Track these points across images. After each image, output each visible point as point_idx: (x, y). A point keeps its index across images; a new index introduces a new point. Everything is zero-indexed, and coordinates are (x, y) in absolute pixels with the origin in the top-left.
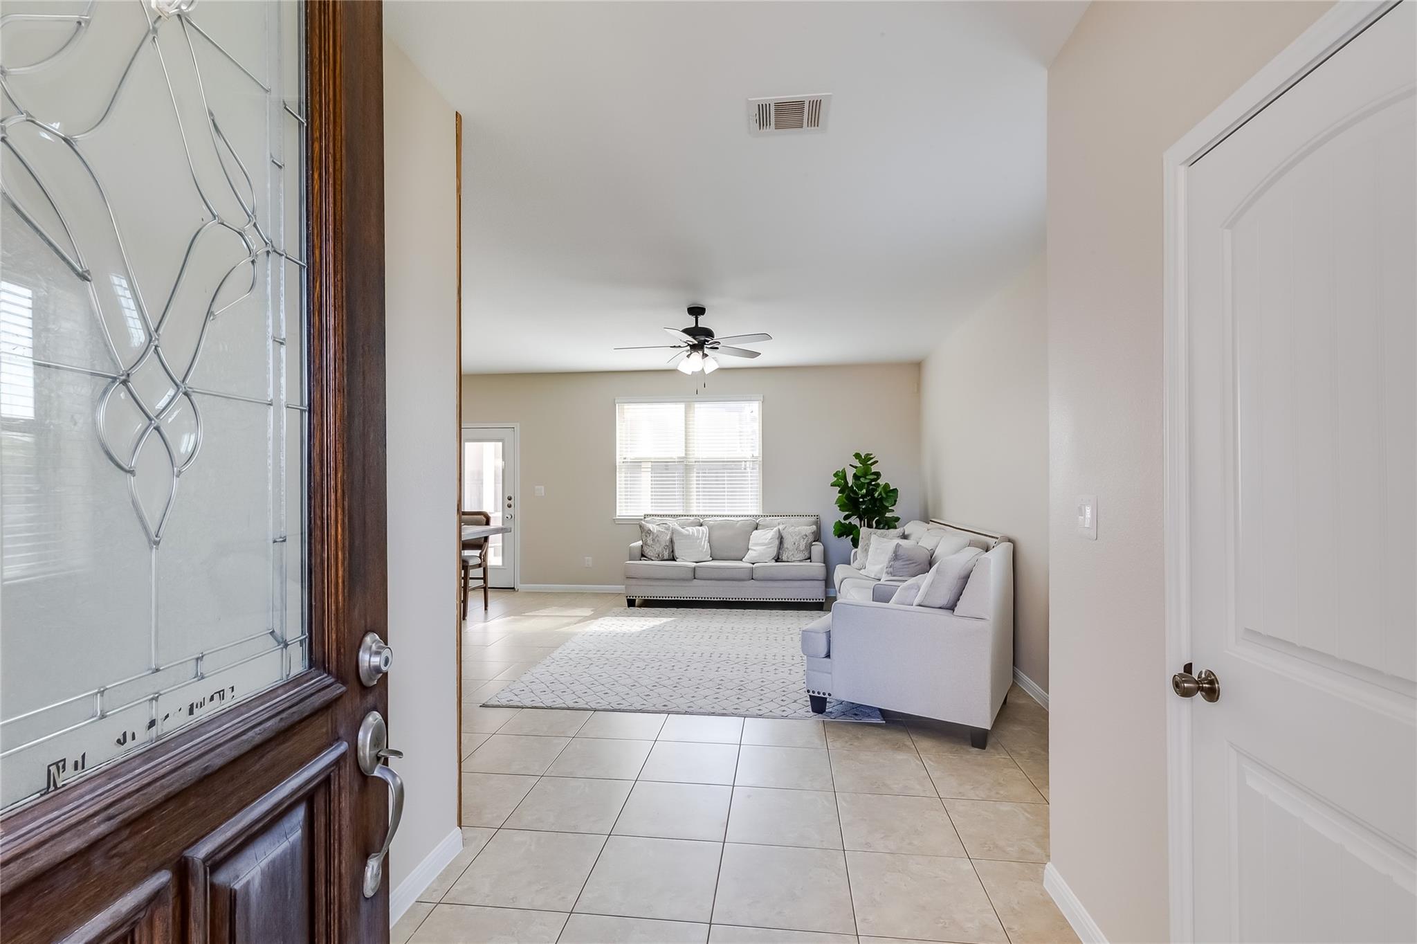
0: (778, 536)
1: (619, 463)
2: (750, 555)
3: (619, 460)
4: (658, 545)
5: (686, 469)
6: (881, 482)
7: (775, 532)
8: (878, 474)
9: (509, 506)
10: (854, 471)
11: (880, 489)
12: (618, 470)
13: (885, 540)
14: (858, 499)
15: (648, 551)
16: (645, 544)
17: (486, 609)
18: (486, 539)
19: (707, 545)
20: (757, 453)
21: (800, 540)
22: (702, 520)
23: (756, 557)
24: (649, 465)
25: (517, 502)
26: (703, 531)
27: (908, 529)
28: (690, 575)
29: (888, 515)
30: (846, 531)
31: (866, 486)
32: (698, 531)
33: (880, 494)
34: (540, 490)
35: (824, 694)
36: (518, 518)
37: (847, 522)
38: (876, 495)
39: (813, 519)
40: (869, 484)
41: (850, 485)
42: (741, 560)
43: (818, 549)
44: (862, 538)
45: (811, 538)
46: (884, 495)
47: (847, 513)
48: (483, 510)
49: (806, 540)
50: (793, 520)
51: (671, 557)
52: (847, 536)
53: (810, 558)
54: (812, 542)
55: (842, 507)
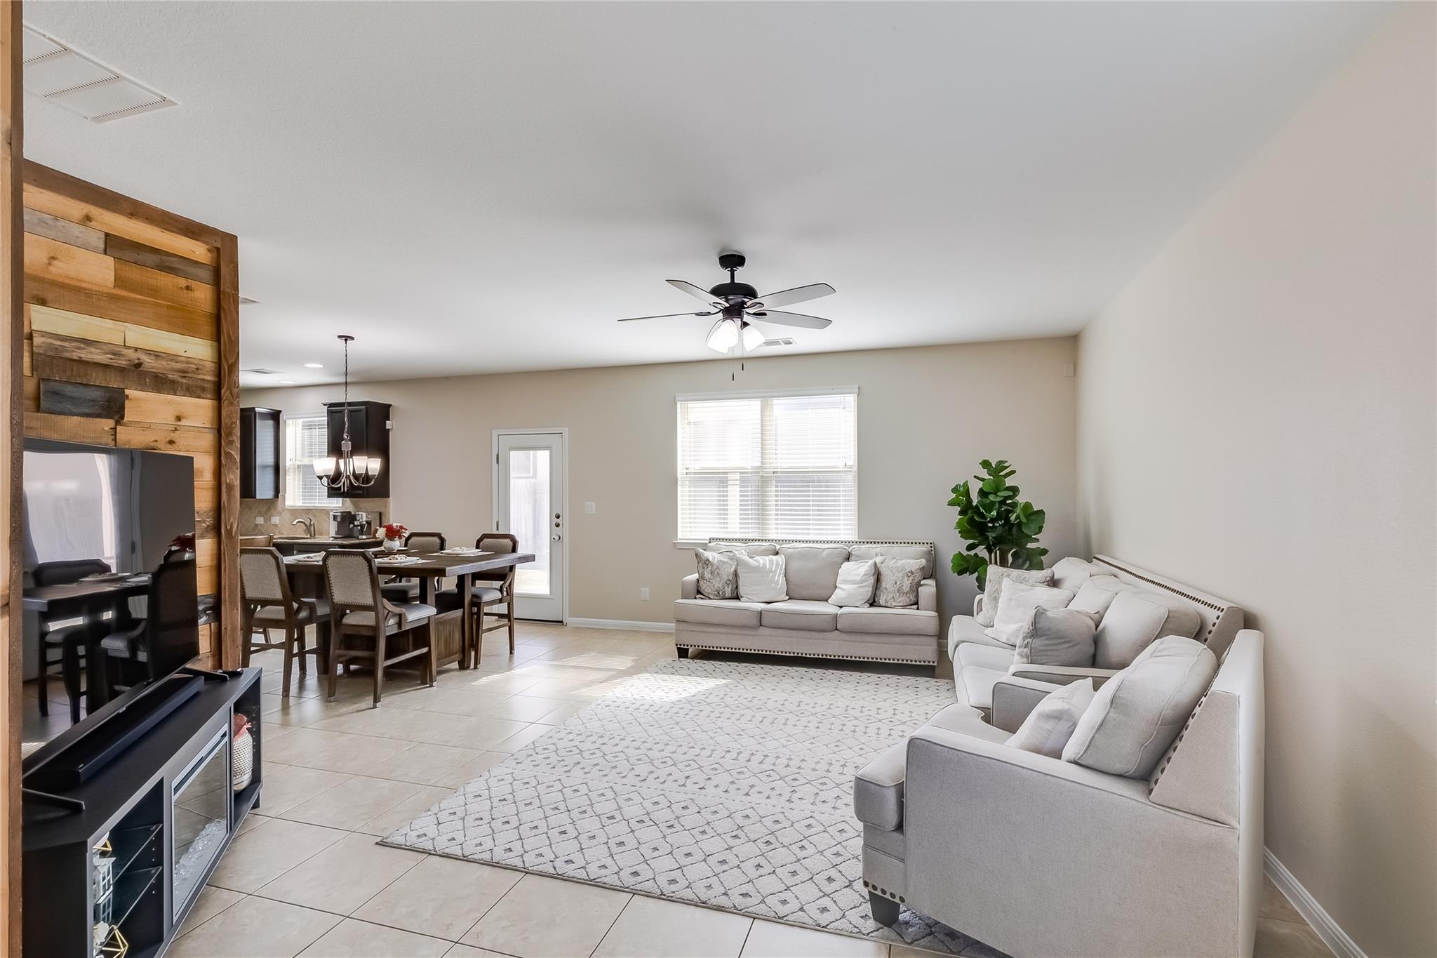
0: (873, 571)
1: (682, 474)
2: (838, 595)
3: (680, 471)
4: (718, 579)
5: (763, 482)
6: (1021, 499)
7: (870, 566)
8: (1015, 490)
9: (558, 525)
10: (980, 484)
11: (1018, 510)
12: (679, 483)
13: (1024, 586)
14: (985, 524)
15: (705, 587)
16: (702, 577)
17: (511, 653)
18: (512, 568)
19: (782, 580)
20: (852, 460)
21: (903, 577)
22: (778, 547)
23: (845, 598)
24: (738, 476)
25: (565, 520)
26: (778, 564)
27: (1060, 570)
28: (755, 621)
29: (1030, 546)
30: (969, 565)
31: (997, 506)
32: (771, 562)
33: (1018, 517)
34: (591, 506)
35: (893, 895)
36: (566, 539)
37: (972, 553)
38: (1013, 517)
39: (925, 548)
40: (1003, 503)
41: (974, 504)
42: (827, 601)
43: (928, 589)
44: (990, 581)
45: (918, 576)
46: (1024, 520)
47: (971, 541)
48: (511, 533)
49: (911, 578)
50: (896, 549)
51: (735, 594)
52: (972, 573)
53: (917, 603)
54: (920, 581)
55: (964, 534)
